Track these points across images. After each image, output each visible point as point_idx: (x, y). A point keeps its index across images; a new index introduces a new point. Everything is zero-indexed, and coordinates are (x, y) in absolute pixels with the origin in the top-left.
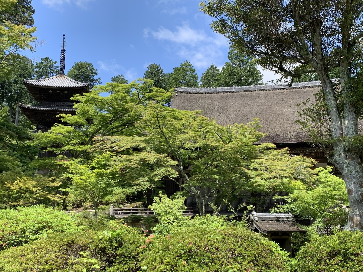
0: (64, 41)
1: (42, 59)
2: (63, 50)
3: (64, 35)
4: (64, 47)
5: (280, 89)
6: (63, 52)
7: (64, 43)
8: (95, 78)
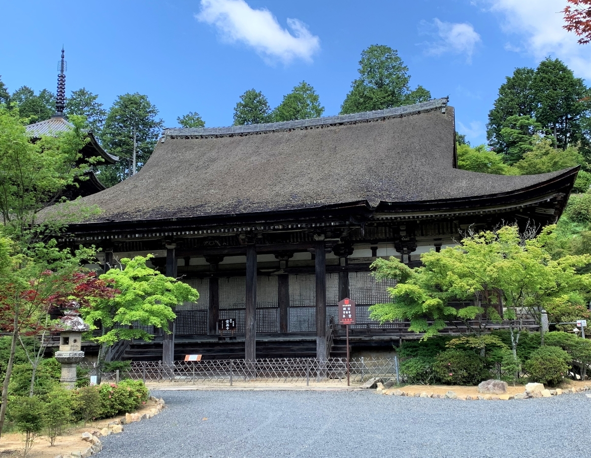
0: (63, 61)
1: (73, 92)
2: (62, 76)
3: (63, 51)
4: (62, 71)
5: (335, 125)
6: (62, 80)
7: (63, 64)
8: (156, 119)
